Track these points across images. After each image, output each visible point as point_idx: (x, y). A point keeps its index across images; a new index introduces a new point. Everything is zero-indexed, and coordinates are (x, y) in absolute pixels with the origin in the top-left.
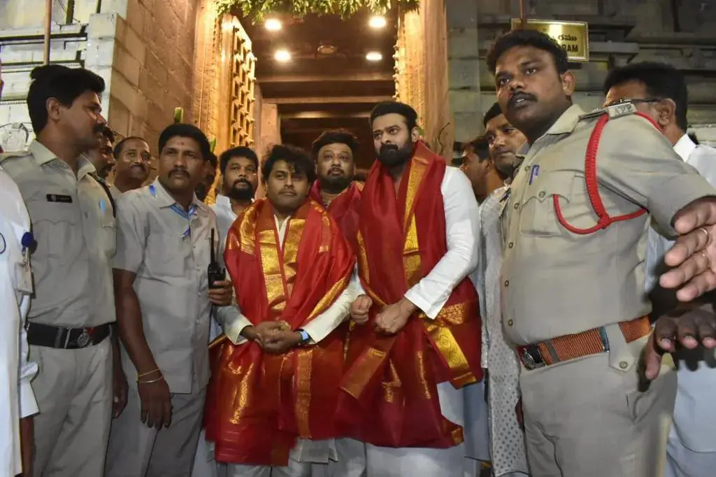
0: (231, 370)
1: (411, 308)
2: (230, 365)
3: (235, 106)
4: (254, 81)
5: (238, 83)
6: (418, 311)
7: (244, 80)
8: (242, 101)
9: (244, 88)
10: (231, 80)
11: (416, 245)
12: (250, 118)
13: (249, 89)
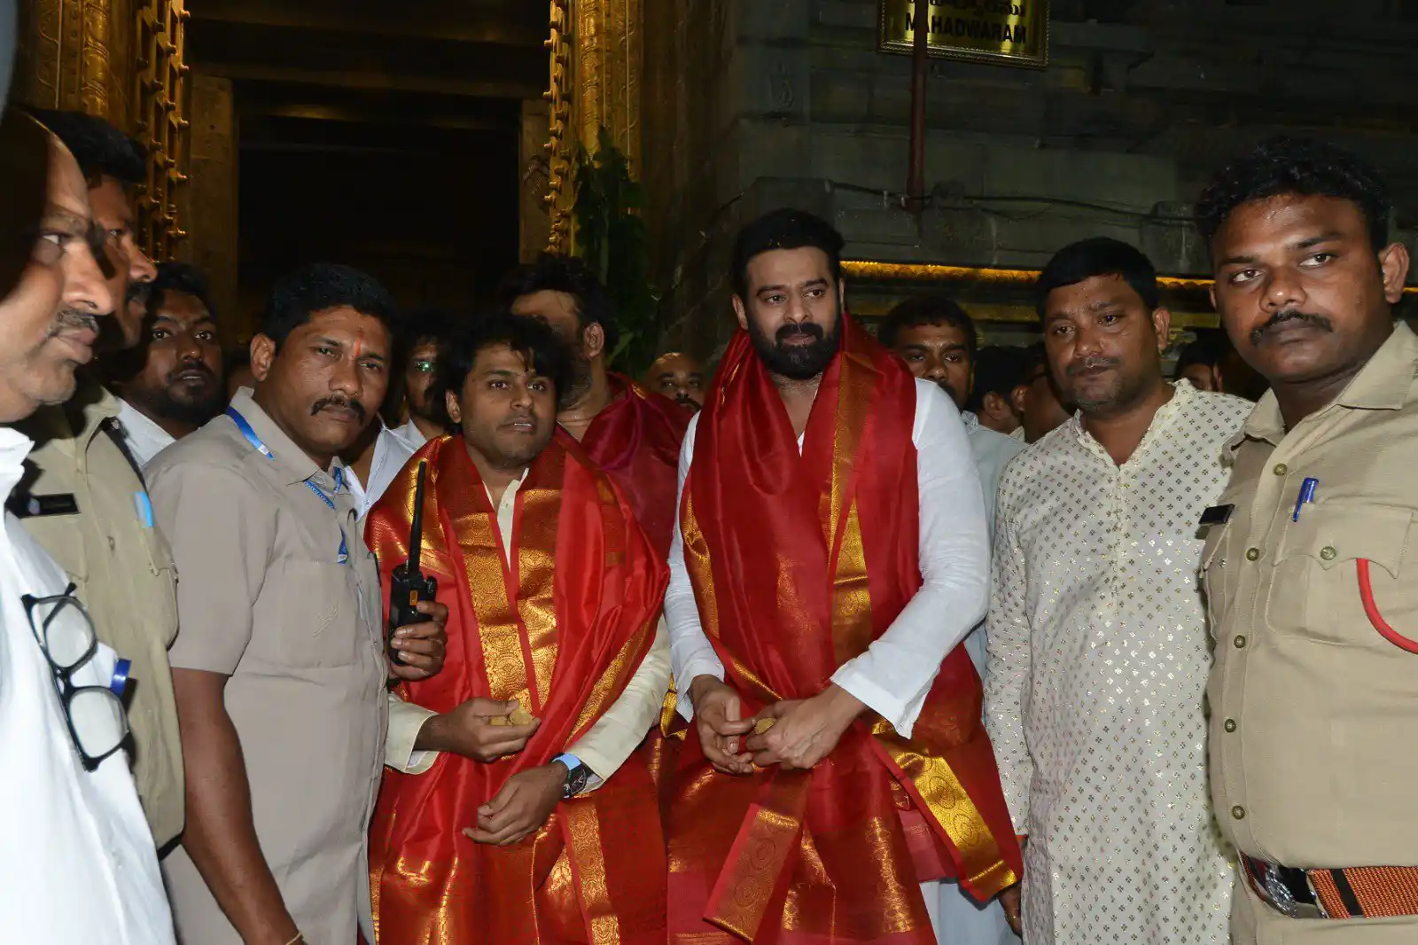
0: (404, 878)
1: (853, 712)
2: (400, 864)
3: (143, 85)
4: (184, 18)
5: (149, 23)
6: (868, 716)
7: (161, 16)
8: (159, 75)
9: (164, 39)
10: (134, 17)
11: (860, 561)
12: (177, 119)
13: (173, 41)
